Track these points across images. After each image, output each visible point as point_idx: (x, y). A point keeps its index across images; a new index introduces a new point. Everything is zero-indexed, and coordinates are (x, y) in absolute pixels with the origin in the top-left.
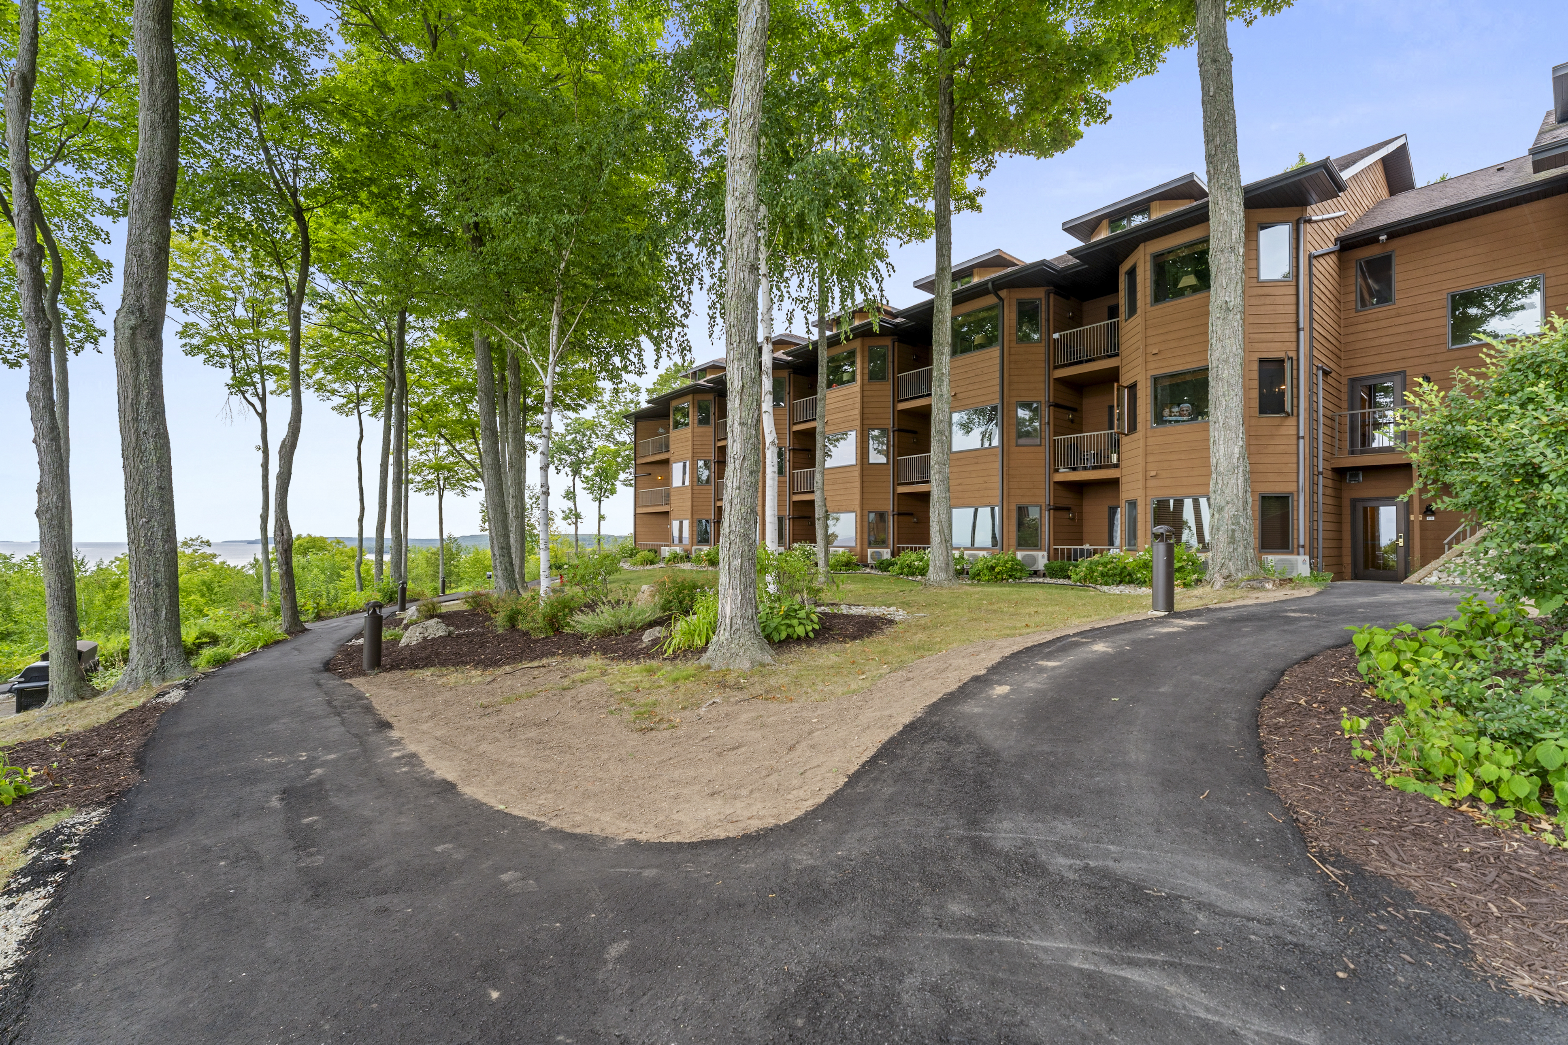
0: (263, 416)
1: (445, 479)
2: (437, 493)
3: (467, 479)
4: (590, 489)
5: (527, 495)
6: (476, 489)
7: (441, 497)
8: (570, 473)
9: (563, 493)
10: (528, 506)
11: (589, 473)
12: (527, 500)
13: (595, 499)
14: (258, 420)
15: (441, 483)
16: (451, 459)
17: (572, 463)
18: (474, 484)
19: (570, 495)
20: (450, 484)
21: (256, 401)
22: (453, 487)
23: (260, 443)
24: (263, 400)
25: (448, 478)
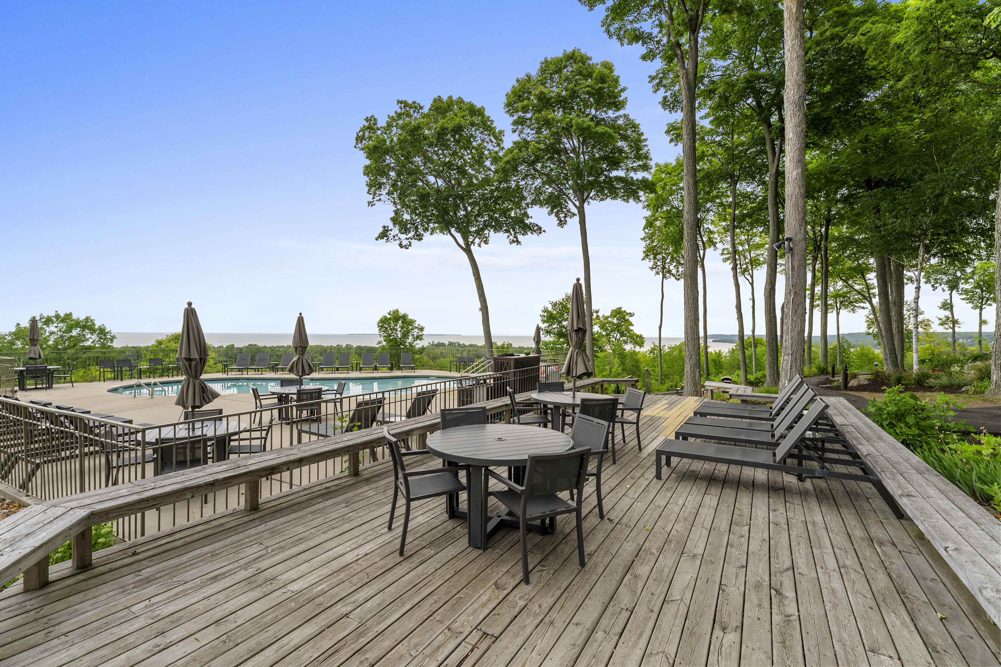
0: (752, 284)
1: (841, 302)
2: (835, 312)
3: (856, 301)
4: (970, 300)
5: (905, 309)
6: (863, 308)
7: (838, 314)
8: (946, 289)
9: (940, 305)
10: (906, 316)
11: (968, 287)
12: (905, 312)
13: (975, 307)
14: (750, 286)
15: (838, 305)
16: (845, 289)
17: (948, 282)
18: (862, 305)
19: (948, 306)
20: (844, 305)
21: (749, 277)
22: (846, 307)
23: (751, 297)
24: (752, 277)
25: (843, 302)
